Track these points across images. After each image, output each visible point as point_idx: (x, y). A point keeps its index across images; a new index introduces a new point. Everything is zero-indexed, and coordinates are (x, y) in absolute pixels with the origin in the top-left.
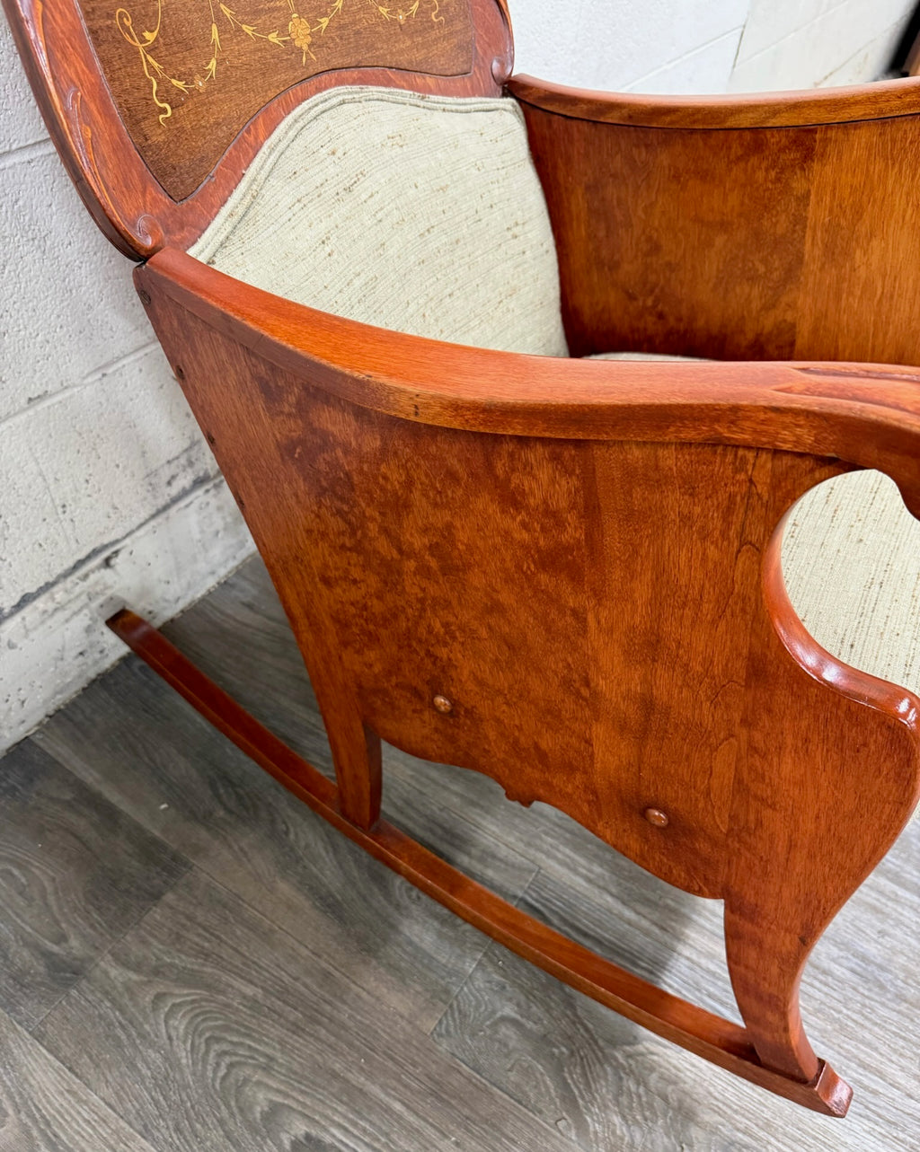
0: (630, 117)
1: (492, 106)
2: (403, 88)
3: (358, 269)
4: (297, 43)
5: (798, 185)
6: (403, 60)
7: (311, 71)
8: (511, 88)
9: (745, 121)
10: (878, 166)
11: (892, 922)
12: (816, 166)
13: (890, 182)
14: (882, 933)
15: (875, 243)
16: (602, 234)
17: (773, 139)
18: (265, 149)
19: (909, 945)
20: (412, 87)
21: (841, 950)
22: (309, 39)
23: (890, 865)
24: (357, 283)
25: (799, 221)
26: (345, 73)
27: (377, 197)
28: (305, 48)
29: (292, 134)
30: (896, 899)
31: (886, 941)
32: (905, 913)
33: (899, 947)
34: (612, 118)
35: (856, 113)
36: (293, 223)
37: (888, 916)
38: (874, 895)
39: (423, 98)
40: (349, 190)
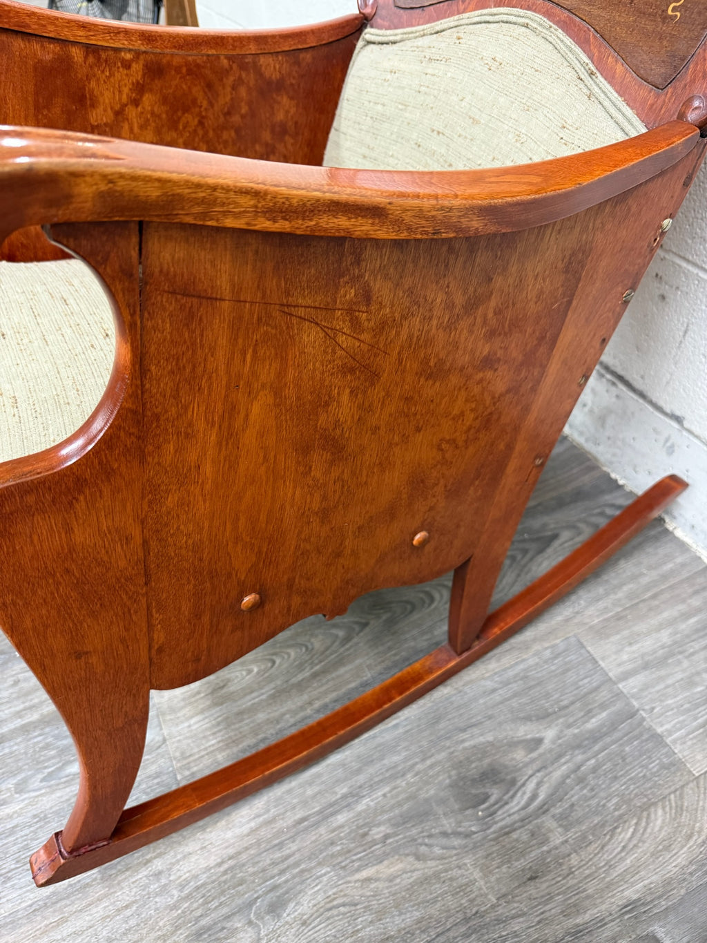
32: (7, 712)
37: (17, 698)
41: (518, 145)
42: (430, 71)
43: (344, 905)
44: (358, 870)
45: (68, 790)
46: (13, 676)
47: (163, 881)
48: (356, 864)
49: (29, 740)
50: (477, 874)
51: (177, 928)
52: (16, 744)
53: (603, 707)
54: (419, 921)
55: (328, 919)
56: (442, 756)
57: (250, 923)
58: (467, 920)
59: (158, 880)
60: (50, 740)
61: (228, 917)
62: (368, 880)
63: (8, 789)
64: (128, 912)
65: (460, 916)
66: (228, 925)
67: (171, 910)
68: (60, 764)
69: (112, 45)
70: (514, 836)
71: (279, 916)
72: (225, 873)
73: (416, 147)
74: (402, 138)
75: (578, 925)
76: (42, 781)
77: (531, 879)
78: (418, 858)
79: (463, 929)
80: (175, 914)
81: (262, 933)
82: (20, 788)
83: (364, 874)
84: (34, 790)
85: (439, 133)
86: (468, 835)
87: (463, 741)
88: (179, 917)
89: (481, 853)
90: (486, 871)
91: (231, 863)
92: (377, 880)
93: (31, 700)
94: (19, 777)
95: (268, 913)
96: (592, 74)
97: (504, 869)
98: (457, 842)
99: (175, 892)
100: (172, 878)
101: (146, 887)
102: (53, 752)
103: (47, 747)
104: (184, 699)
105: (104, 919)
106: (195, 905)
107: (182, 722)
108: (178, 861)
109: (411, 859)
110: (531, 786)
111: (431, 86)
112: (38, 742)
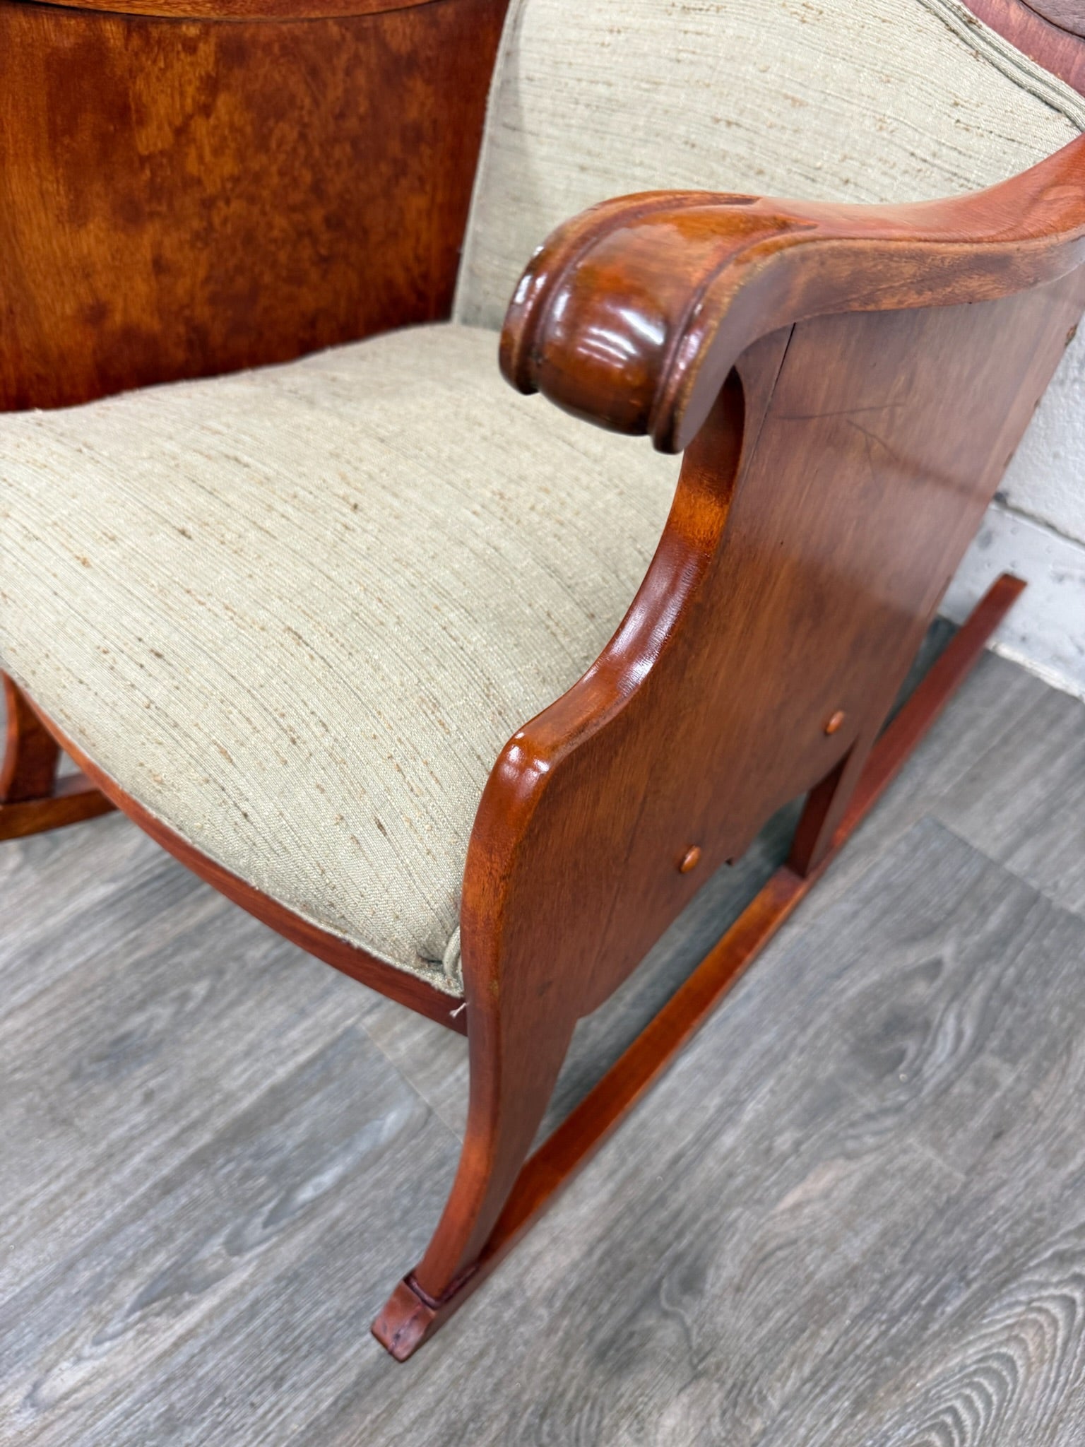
11: (155, 1117)
14: (149, 1097)
19: (122, 1123)
21: (157, 1034)
23: (221, 1161)
30: (177, 1141)
31: (138, 1096)
32: (155, 1143)
33: (125, 1108)
37: (163, 1118)
38: (196, 1114)
41: (885, 134)
42: (690, 27)
43: (779, 1249)
44: (779, 1198)
45: (313, 1226)
46: (139, 1087)
47: (518, 1303)
48: (774, 1192)
49: (214, 1174)
50: (930, 1153)
51: (568, 1357)
52: (196, 1185)
53: (998, 897)
54: (884, 1234)
55: (767, 1272)
56: (824, 1018)
58: (940, 1212)
59: (510, 1304)
60: (248, 1164)
61: (632, 1317)
62: (798, 1206)
63: (216, 1255)
64: (487, 1362)
65: (930, 1212)
66: (637, 1327)
67: (548, 1335)
68: (282, 1194)
69: (168, 14)
70: (956, 1090)
71: (701, 1292)
72: (601, 1261)
73: (688, 148)
74: (657, 135)
75: (1072, 1174)
76: (266, 1225)
77: (998, 1136)
78: (850, 1156)
79: (940, 1226)
80: (556, 1339)
81: (689, 1321)
82: (235, 1247)
83: (790, 1199)
84: (260, 1243)
85: (729, 124)
86: (899, 1109)
87: (843, 990)
88: (562, 1341)
89: (923, 1126)
90: (940, 1147)
91: (603, 1247)
92: (809, 1202)
93: (188, 1115)
94: (226, 1231)
95: (683, 1291)
96: (969, 22)
97: (960, 1134)
98: (889, 1121)
99: (543, 1312)
100: (529, 1294)
101: (496, 1319)
102: (262, 1180)
103: (248, 1175)
104: (432, 1044)
105: (455, 1382)
106: (579, 1318)
107: (444, 1077)
108: (527, 1270)
109: (841, 1162)
110: (950, 1023)
111: (698, 51)
112: (231, 1173)
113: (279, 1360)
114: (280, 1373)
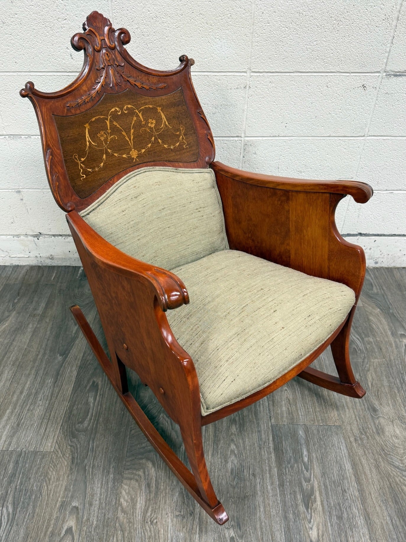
0: (242, 179)
1: (202, 171)
2: (170, 167)
3: (133, 219)
4: (132, 157)
5: (286, 207)
6: (171, 159)
7: (136, 163)
8: (212, 165)
9: (271, 186)
10: (307, 206)
12: (290, 202)
13: (311, 211)
15: (309, 229)
16: (236, 212)
17: (279, 192)
18: (115, 185)
20: (173, 166)
22: (137, 155)
24: (132, 223)
25: (288, 218)
26: (148, 163)
27: (145, 200)
28: (135, 157)
29: (125, 181)
34: (237, 179)
35: (299, 189)
36: (115, 206)
39: (176, 169)
40: (136, 197)
43: (378, 393)
44: (368, 386)
50: (377, 360)
57: (378, 418)
59: (358, 440)
63: (308, 485)
68: (302, 463)
72: (360, 420)
78: (368, 371)
82: (308, 480)
83: (370, 384)
84: (311, 475)
88: (371, 437)
89: (371, 357)
90: (377, 358)
92: (372, 382)
95: (376, 412)
97: (377, 354)
98: (366, 360)
99: (363, 436)
100: (358, 436)
106: (369, 431)
112: (289, 470)
113: (340, 488)
114: (343, 490)
